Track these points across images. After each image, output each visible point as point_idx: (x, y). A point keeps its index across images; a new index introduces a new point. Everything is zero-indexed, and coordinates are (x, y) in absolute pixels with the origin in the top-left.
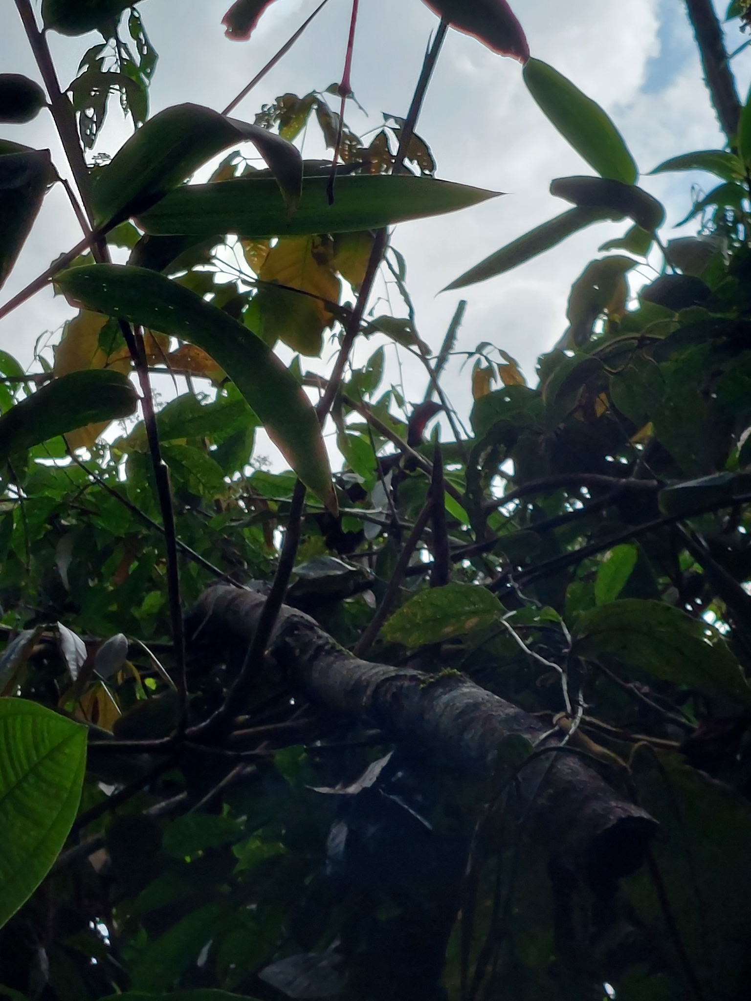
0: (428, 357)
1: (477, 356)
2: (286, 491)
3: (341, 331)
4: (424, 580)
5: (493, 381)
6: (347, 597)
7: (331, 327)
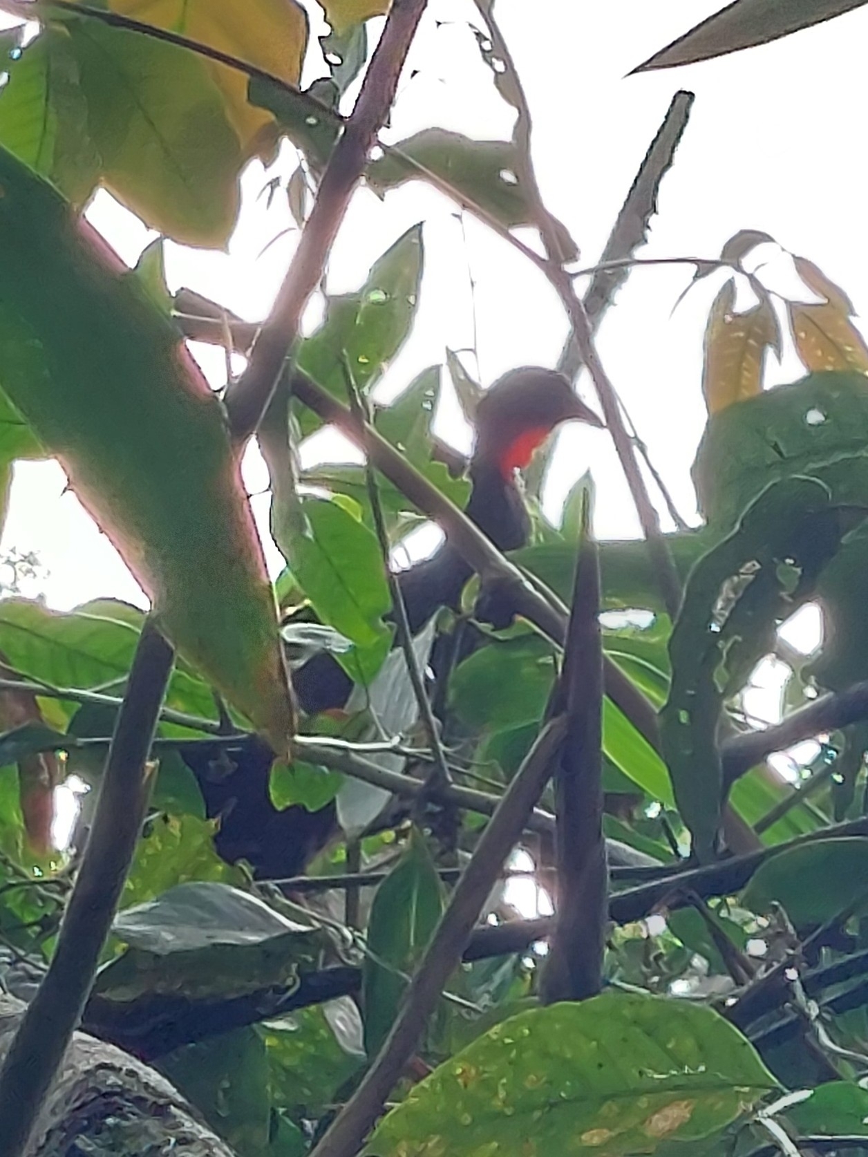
0: (570, 268)
1: (723, 274)
2: (98, 668)
3: (300, 168)
4: (518, 969)
5: (770, 353)
6: (275, 1014)
7: (269, 155)
